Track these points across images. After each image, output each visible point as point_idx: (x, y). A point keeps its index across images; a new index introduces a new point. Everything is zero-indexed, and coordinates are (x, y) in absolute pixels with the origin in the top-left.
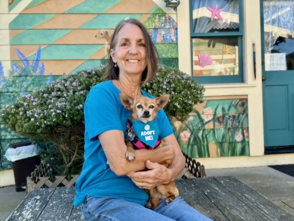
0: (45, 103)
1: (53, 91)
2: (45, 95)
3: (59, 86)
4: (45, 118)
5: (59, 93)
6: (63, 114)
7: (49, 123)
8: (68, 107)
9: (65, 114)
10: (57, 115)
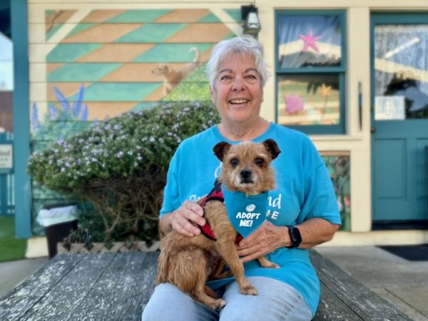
0: (80, 150)
1: (90, 136)
2: (81, 141)
3: (98, 129)
4: (78, 168)
5: (97, 138)
6: (100, 163)
7: (82, 175)
8: (106, 155)
9: (102, 163)
10: (93, 164)
